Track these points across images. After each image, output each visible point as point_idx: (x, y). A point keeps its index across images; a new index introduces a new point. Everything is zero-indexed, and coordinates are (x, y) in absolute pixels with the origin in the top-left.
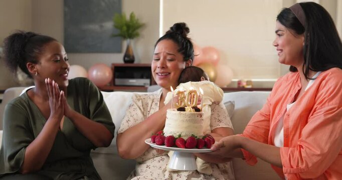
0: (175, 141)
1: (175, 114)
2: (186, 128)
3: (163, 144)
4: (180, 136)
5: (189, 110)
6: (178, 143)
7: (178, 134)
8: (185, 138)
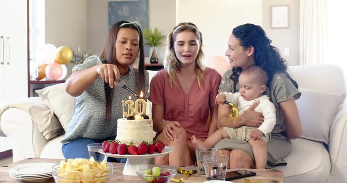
0: (127, 149)
1: (126, 123)
2: (136, 135)
3: (117, 153)
4: (132, 143)
5: (138, 118)
6: (130, 150)
7: (130, 142)
8: (137, 146)
